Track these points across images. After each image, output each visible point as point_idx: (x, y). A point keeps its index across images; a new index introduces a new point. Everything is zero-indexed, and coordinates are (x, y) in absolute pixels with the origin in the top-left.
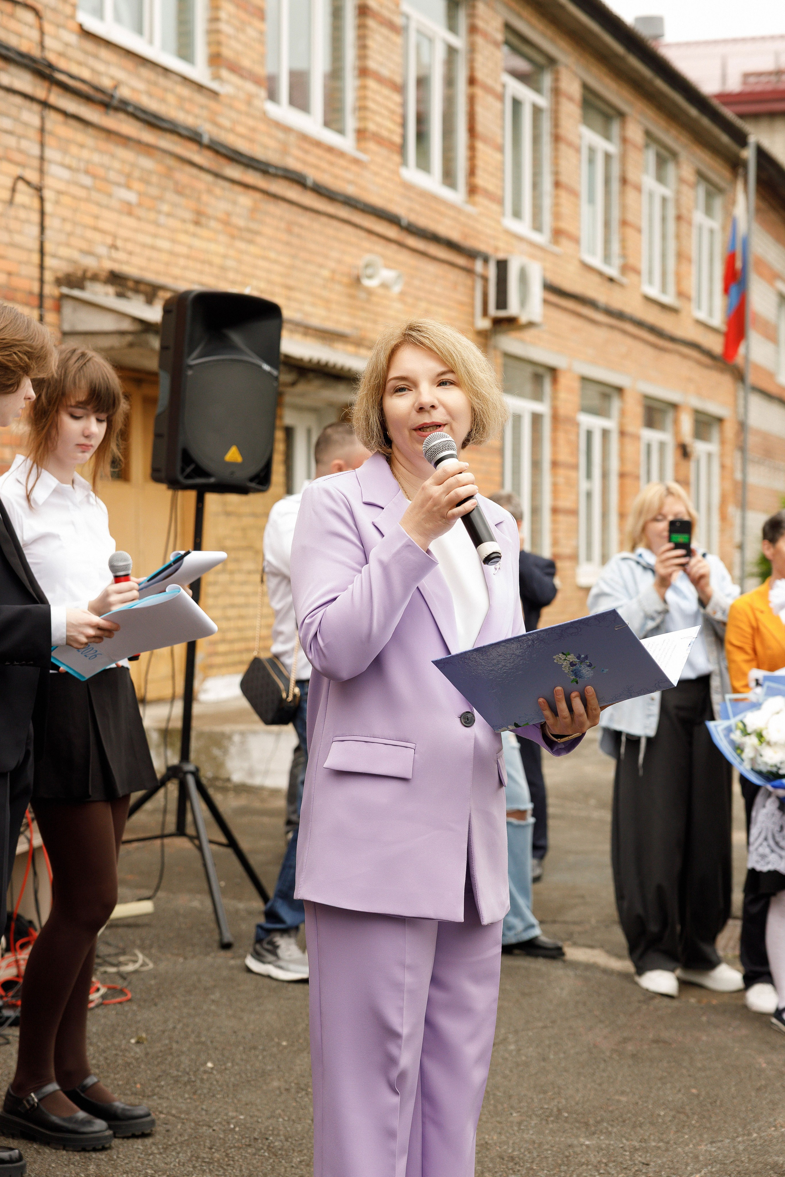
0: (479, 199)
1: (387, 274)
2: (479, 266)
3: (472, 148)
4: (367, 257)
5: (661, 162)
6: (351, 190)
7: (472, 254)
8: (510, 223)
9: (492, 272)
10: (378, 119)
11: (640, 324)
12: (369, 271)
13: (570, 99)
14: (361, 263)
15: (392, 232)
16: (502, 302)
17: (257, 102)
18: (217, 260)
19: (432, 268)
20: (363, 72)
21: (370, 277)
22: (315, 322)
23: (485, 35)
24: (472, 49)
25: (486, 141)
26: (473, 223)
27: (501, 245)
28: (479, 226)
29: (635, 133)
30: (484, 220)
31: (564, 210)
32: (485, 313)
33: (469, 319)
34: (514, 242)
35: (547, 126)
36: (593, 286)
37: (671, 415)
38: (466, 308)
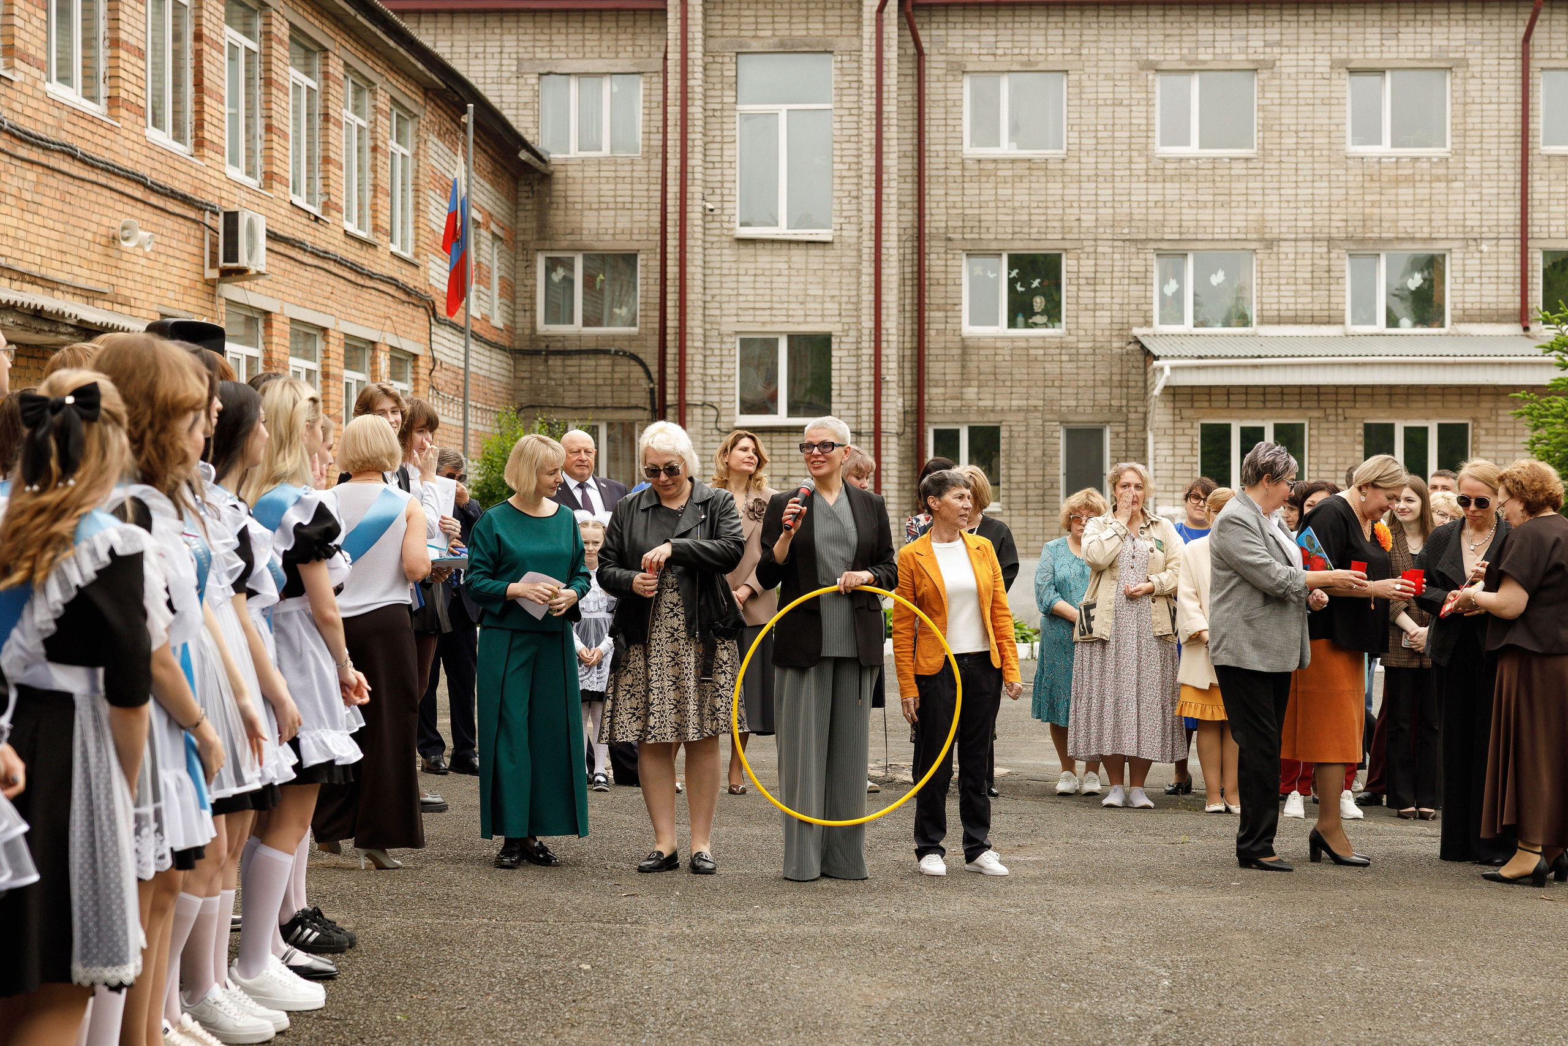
0: (204, 151)
1: (143, 234)
2: (207, 218)
3: (199, 102)
4: (125, 220)
5: (358, 91)
6: (107, 156)
7: (200, 207)
8: (229, 171)
9: (220, 223)
10: (128, 86)
11: (340, 262)
12: (126, 233)
13: (281, 42)
14: (118, 226)
15: (138, 192)
16: (232, 253)
17: (39, 85)
18: (11, 232)
19: (170, 223)
20: (115, 43)
21: (126, 239)
22: (81, 283)
25: (212, 95)
26: (200, 176)
27: (224, 194)
28: (207, 179)
29: (336, 68)
30: (211, 172)
31: (275, 154)
32: (214, 263)
33: (200, 270)
34: (235, 191)
35: (258, 70)
36: (301, 227)
37: (368, 353)
38: (197, 260)
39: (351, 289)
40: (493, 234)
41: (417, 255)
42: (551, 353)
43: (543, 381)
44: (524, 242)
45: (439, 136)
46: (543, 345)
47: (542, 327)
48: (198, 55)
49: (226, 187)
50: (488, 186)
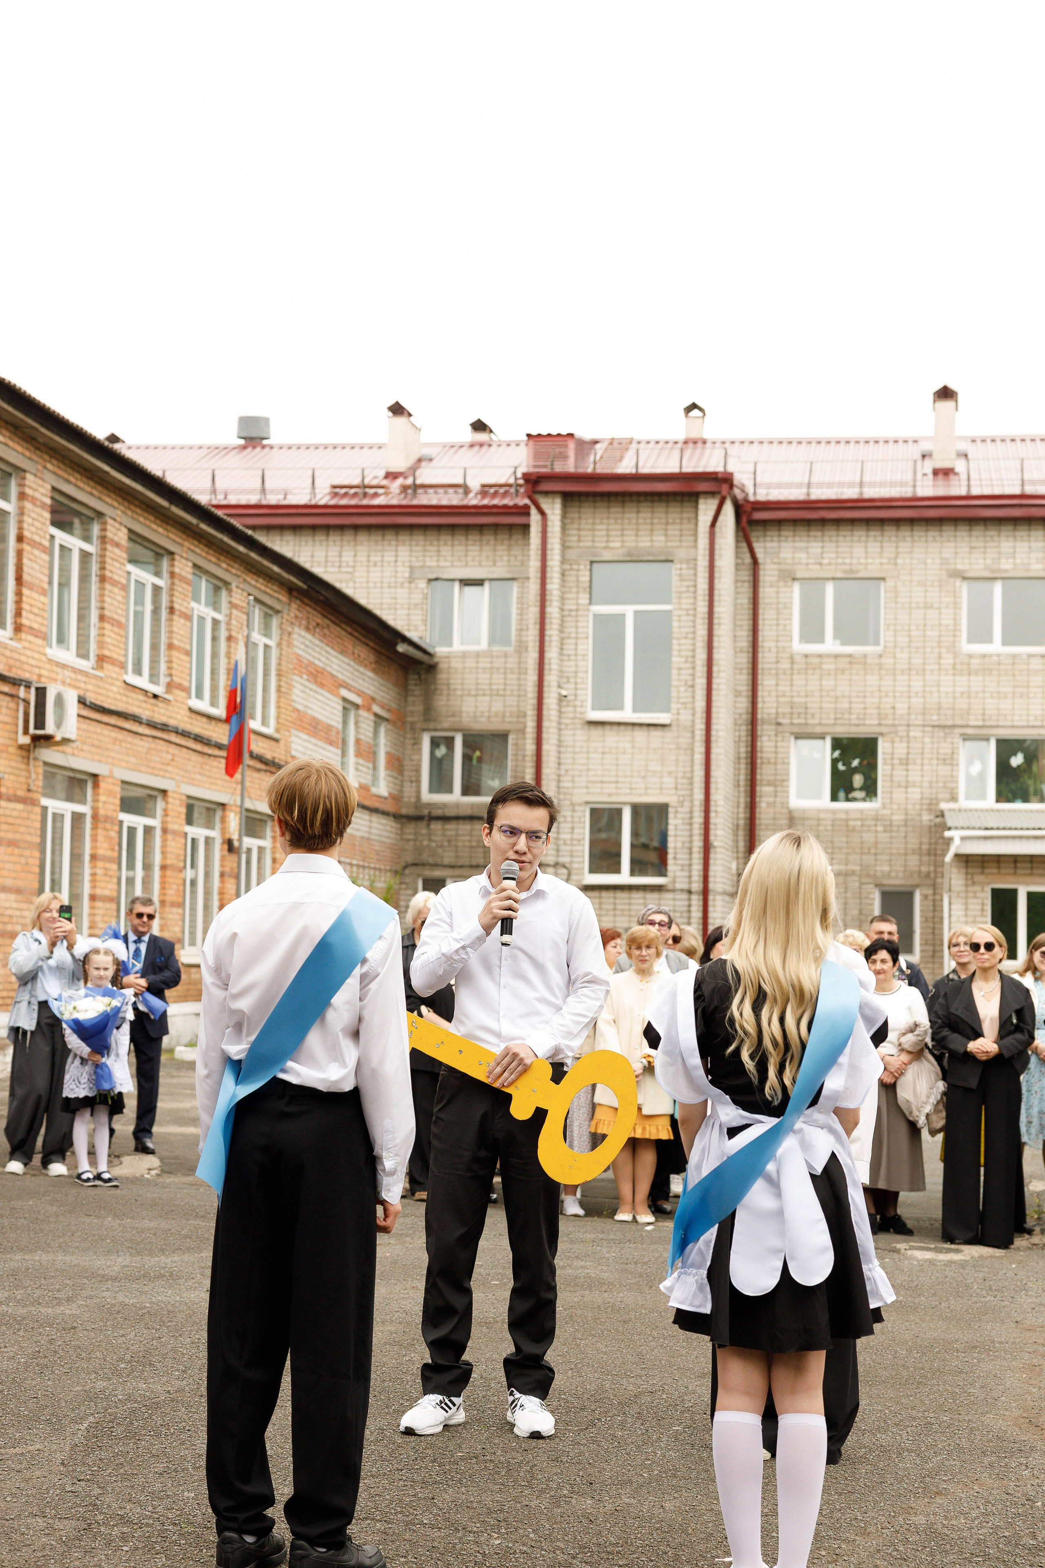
0: (23, 635)
2: (22, 692)
3: (19, 594)
5: (212, 589)
7: (15, 682)
8: (56, 652)
9: (32, 697)
11: (185, 734)
13: (117, 545)
16: (40, 723)
23: (33, 500)
24: (21, 512)
25: (31, 588)
26: (16, 656)
27: (44, 672)
28: (24, 659)
29: (183, 568)
30: (28, 653)
31: (108, 640)
32: (26, 731)
33: (13, 736)
34: (55, 669)
35: (94, 568)
36: (137, 703)
37: (219, 814)
38: (13, 728)
39: (195, 757)
40: (376, 715)
41: (277, 730)
42: (432, 818)
43: (425, 843)
44: (412, 723)
45: (307, 629)
46: (426, 812)
47: (426, 796)
48: (20, 554)
49: (47, 666)
50: (370, 674)
